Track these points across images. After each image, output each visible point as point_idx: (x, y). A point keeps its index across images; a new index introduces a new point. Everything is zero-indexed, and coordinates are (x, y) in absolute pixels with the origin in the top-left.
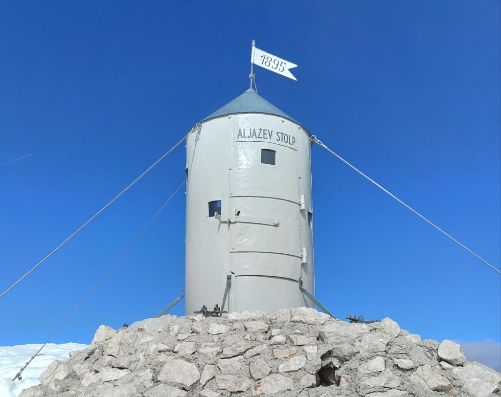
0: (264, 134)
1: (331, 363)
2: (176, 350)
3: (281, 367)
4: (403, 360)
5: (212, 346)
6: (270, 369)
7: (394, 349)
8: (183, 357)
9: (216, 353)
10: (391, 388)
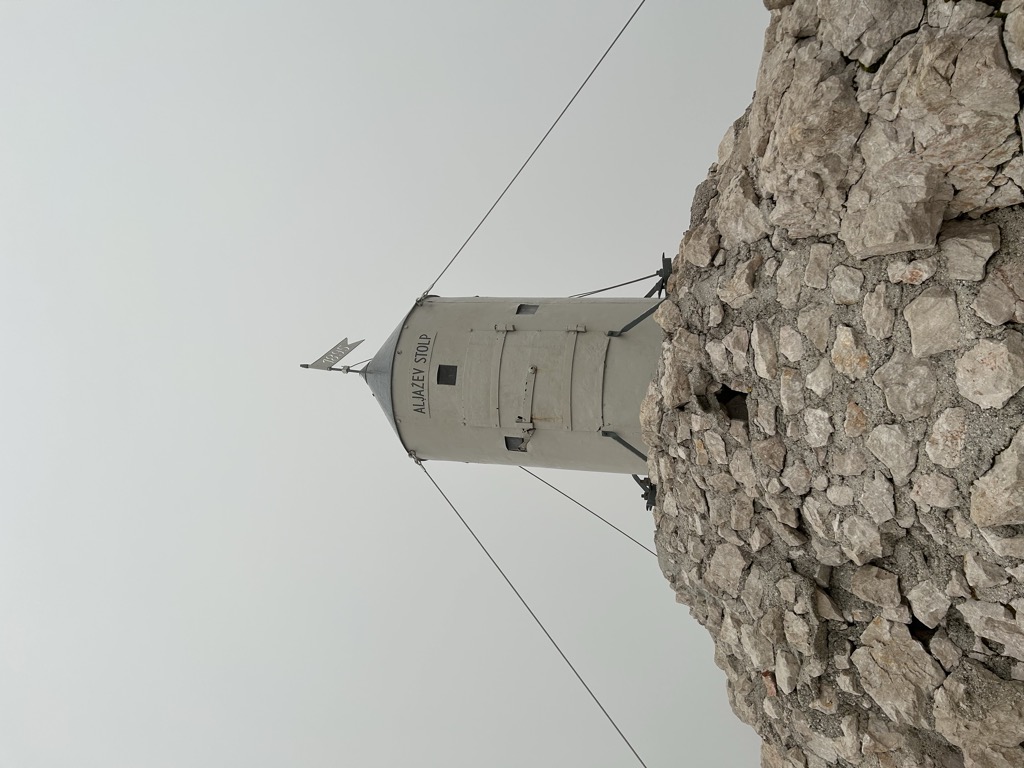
0: (418, 380)
1: (716, 394)
2: (699, 561)
3: (719, 461)
4: (711, 318)
5: (694, 520)
6: (723, 474)
7: (695, 320)
8: (708, 558)
9: (703, 521)
10: (750, 341)
